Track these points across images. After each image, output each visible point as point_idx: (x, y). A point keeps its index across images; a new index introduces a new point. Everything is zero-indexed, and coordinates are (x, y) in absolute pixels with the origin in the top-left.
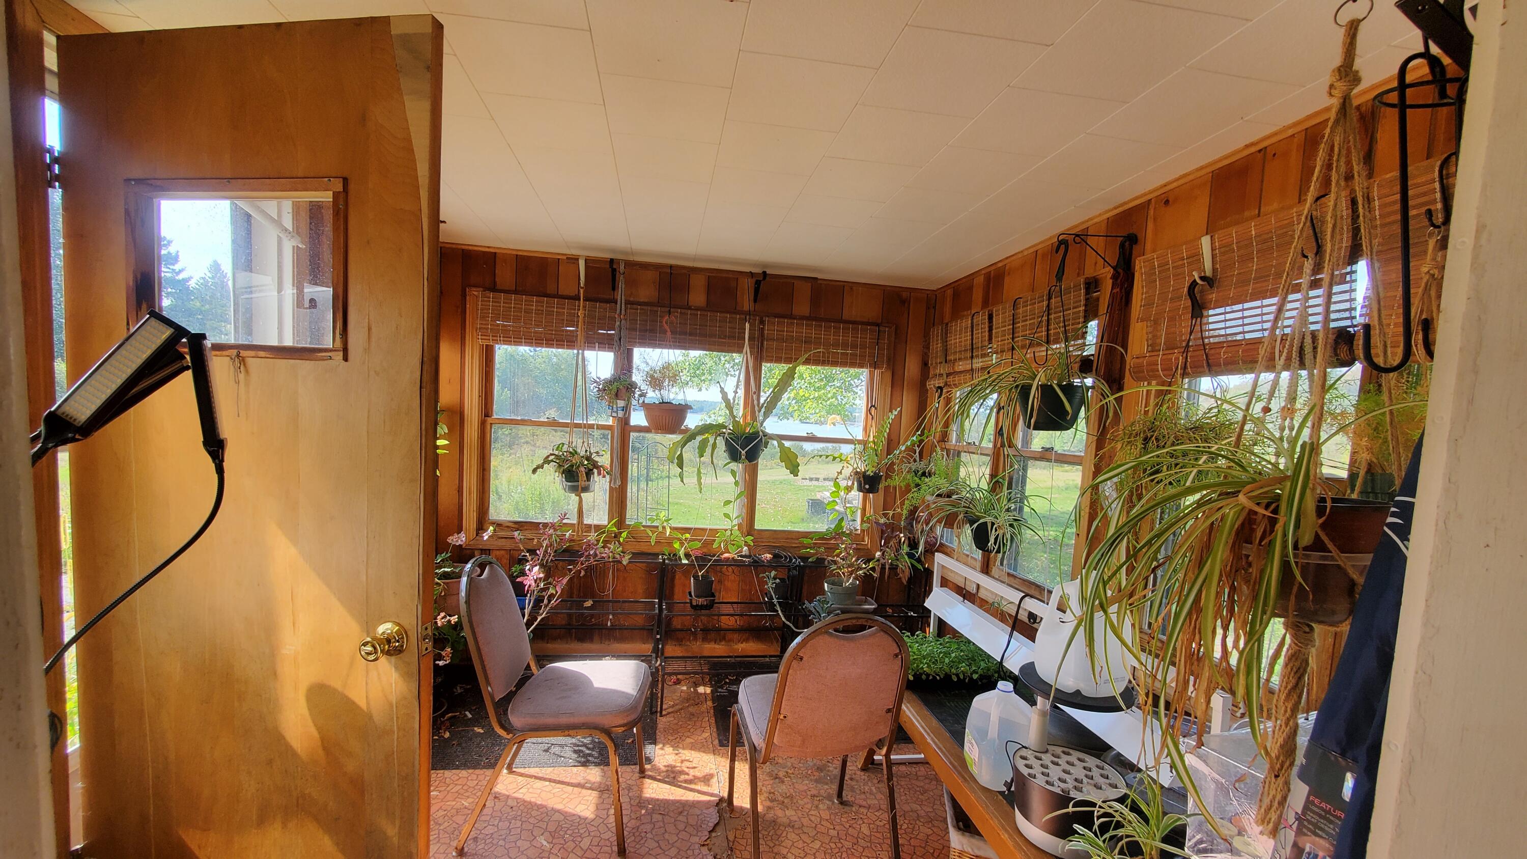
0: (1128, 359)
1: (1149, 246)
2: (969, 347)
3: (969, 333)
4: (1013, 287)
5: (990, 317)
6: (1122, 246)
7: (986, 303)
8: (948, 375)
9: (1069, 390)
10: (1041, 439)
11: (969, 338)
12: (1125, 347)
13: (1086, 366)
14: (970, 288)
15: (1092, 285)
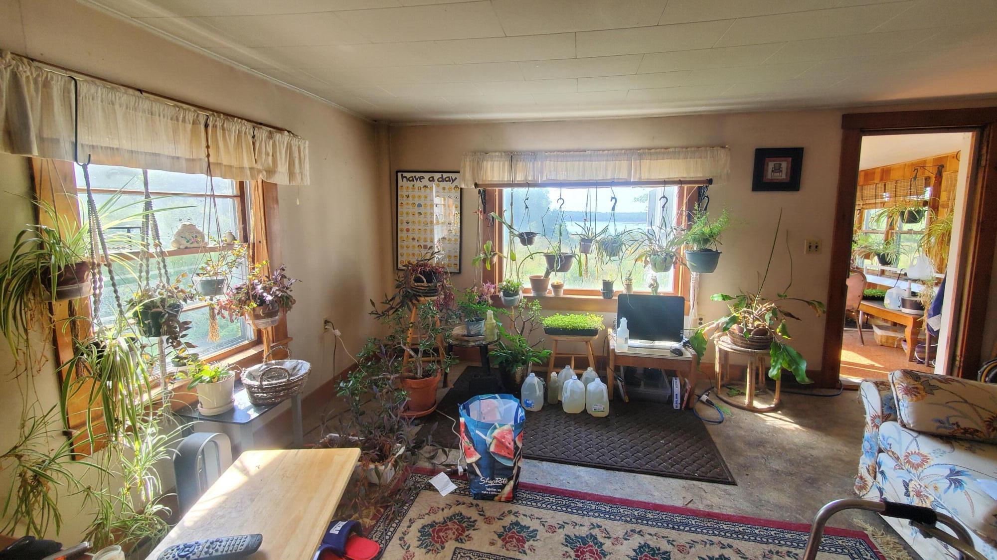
0: (940, 201)
1: (948, 169)
2: (874, 195)
3: (874, 190)
4: (895, 175)
5: (885, 185)
6: (938, 168)
7: (882, 179)
8: (863, 205)
9: (918, 212)
10: (907, 227)
11: (874, 192)
12: (939, 198)
13: (925, 203)
14: (874, 173)
15: (927, 179)
